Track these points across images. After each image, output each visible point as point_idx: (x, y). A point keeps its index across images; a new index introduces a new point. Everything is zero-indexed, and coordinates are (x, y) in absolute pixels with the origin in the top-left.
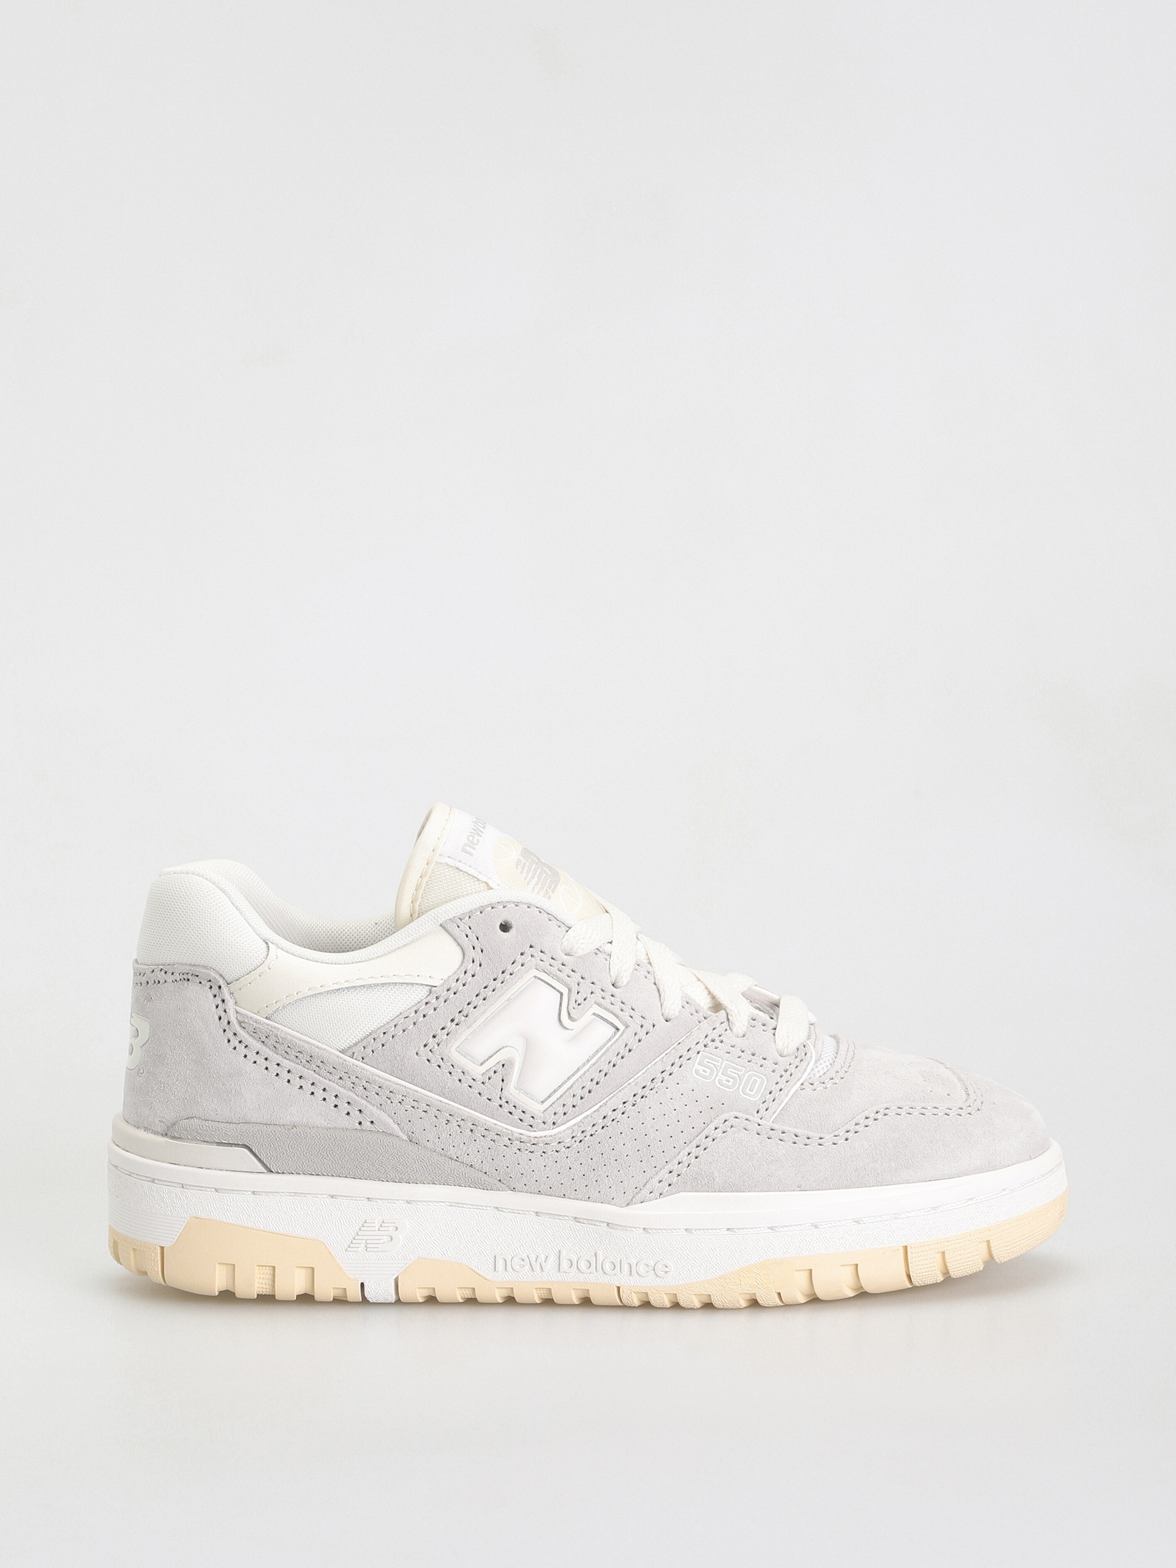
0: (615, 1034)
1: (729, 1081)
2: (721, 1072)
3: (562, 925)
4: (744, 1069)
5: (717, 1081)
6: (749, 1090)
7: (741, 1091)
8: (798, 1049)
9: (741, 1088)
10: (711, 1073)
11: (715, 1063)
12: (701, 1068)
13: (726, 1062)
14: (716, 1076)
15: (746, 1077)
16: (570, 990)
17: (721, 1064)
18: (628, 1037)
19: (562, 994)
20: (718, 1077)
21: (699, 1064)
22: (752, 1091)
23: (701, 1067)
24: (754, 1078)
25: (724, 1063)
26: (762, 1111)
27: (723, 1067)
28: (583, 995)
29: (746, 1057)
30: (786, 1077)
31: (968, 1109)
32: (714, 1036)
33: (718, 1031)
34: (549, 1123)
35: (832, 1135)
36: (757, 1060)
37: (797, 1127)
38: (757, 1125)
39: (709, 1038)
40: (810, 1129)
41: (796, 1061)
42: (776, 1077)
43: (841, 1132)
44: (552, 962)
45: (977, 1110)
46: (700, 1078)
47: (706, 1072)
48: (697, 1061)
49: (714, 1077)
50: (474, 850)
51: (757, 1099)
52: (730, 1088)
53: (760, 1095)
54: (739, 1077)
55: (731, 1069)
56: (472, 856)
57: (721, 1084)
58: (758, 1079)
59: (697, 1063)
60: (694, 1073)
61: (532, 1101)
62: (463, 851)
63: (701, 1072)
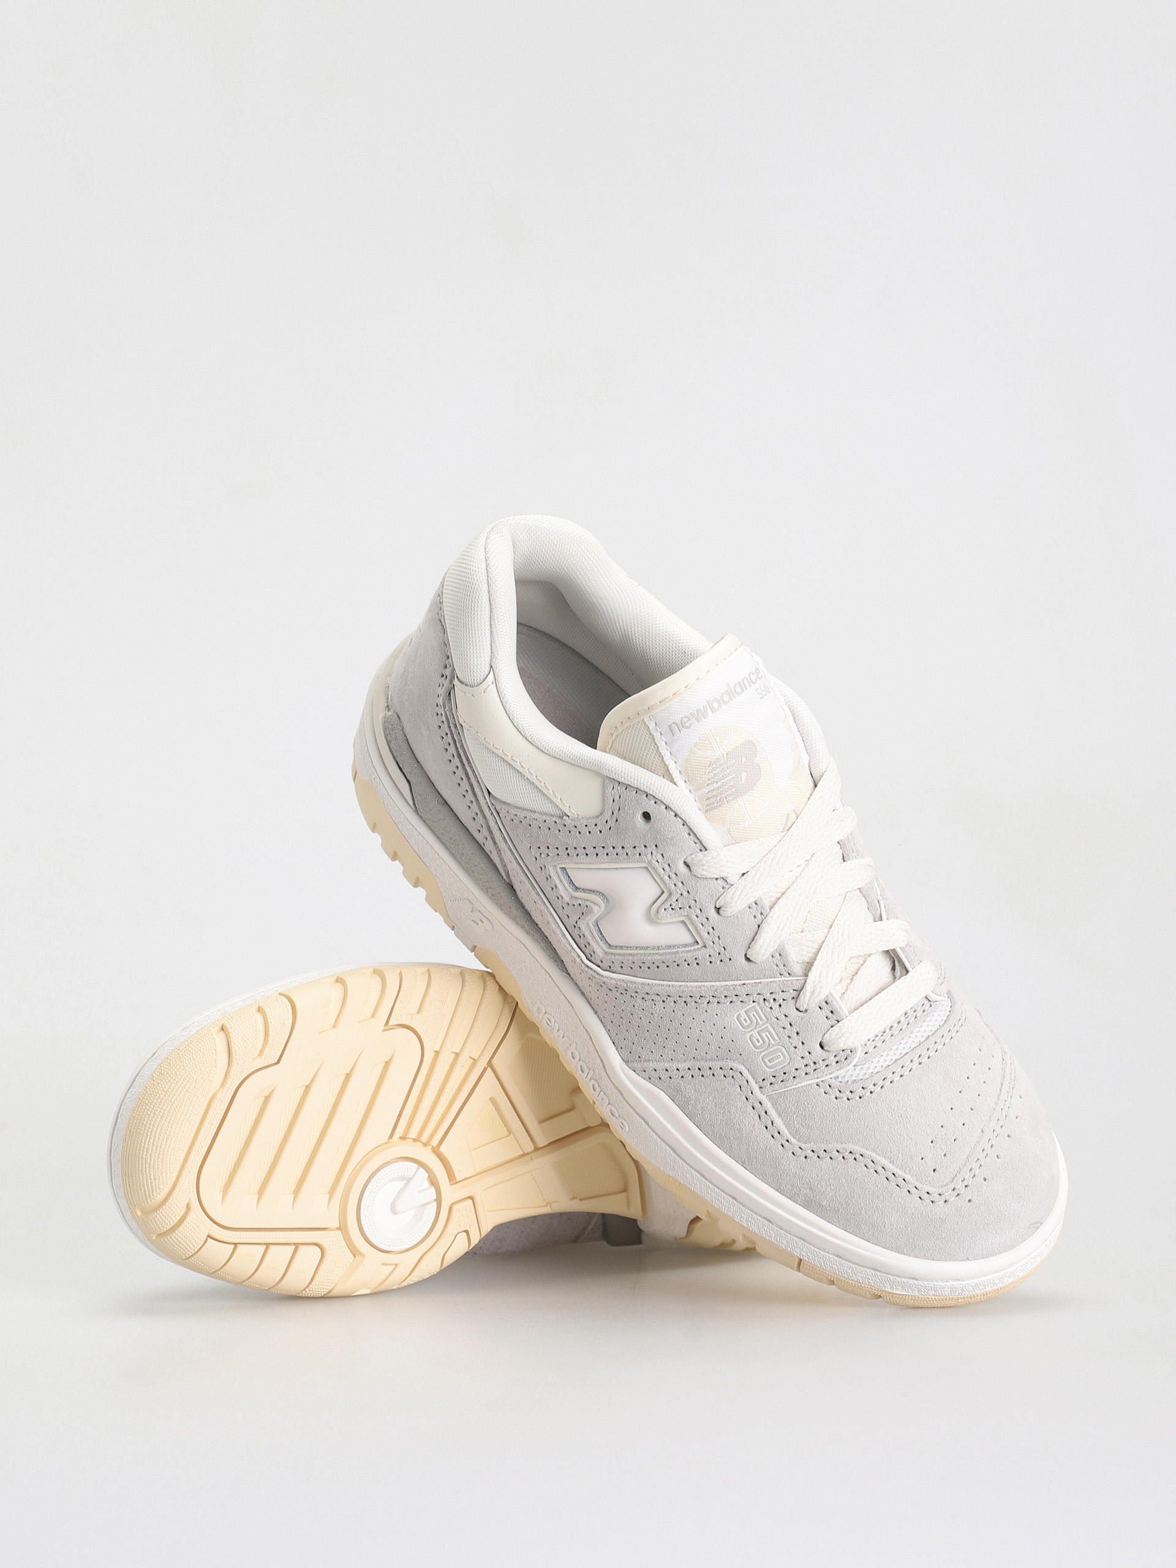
0: (694, 945)
1: (758, 1041)
2: (758, 1030)
3: (699, 843)
4: (779, 1041)
5: (748, 1035)
6: (769, 1060)
7: (761, 1055)
8: (844, 1050)
9: (763, 1054)
10: (748, 1026)
12: (744, 1015)
13: (768, 1024)
14: (751, 1031)
15: (775, 1048)
17: (763, 1024)
18: (702, 954)
19: (664, 893)
20: (753, 1032)
21: (745, 1012)
22: (770, 1062)
24: (780, 1054)
25: (766, 1025)
26: (767, 1083)
27: (763, 1027)
28: (680, 904)
29: (790, 1031)
30: (810, 1069)
31: (936, 1198)
32: (779, 997)
33: (784, 996)
34: (605, 965)
35: (800, 1144)
36: (796, 1041)
37: (780, 1115)
38: (750, 1092)
39: (774, 996)
40: (788, 1127)
41: (832, 1060)
42: (800, 1064)
43: (807, 1147)
44: (666, 867)
45: (943, 1202)
46: (738, 1023)
47: (746, 1021)
48: (747, 1008)
49: (750, 1030)
50: (680, 732)
51: (770, 1070)
52: (755, 1047)
53: (774, 1069)
54: (769, 1045)
55: (767, 1033)
56: (673, 736)
57: (750, 1039)
58: (782, 1057)
59: (745, 1009)
60: (736, 1016)
61: (601, 940)
62: (670, 727)
63: (742, 1019)
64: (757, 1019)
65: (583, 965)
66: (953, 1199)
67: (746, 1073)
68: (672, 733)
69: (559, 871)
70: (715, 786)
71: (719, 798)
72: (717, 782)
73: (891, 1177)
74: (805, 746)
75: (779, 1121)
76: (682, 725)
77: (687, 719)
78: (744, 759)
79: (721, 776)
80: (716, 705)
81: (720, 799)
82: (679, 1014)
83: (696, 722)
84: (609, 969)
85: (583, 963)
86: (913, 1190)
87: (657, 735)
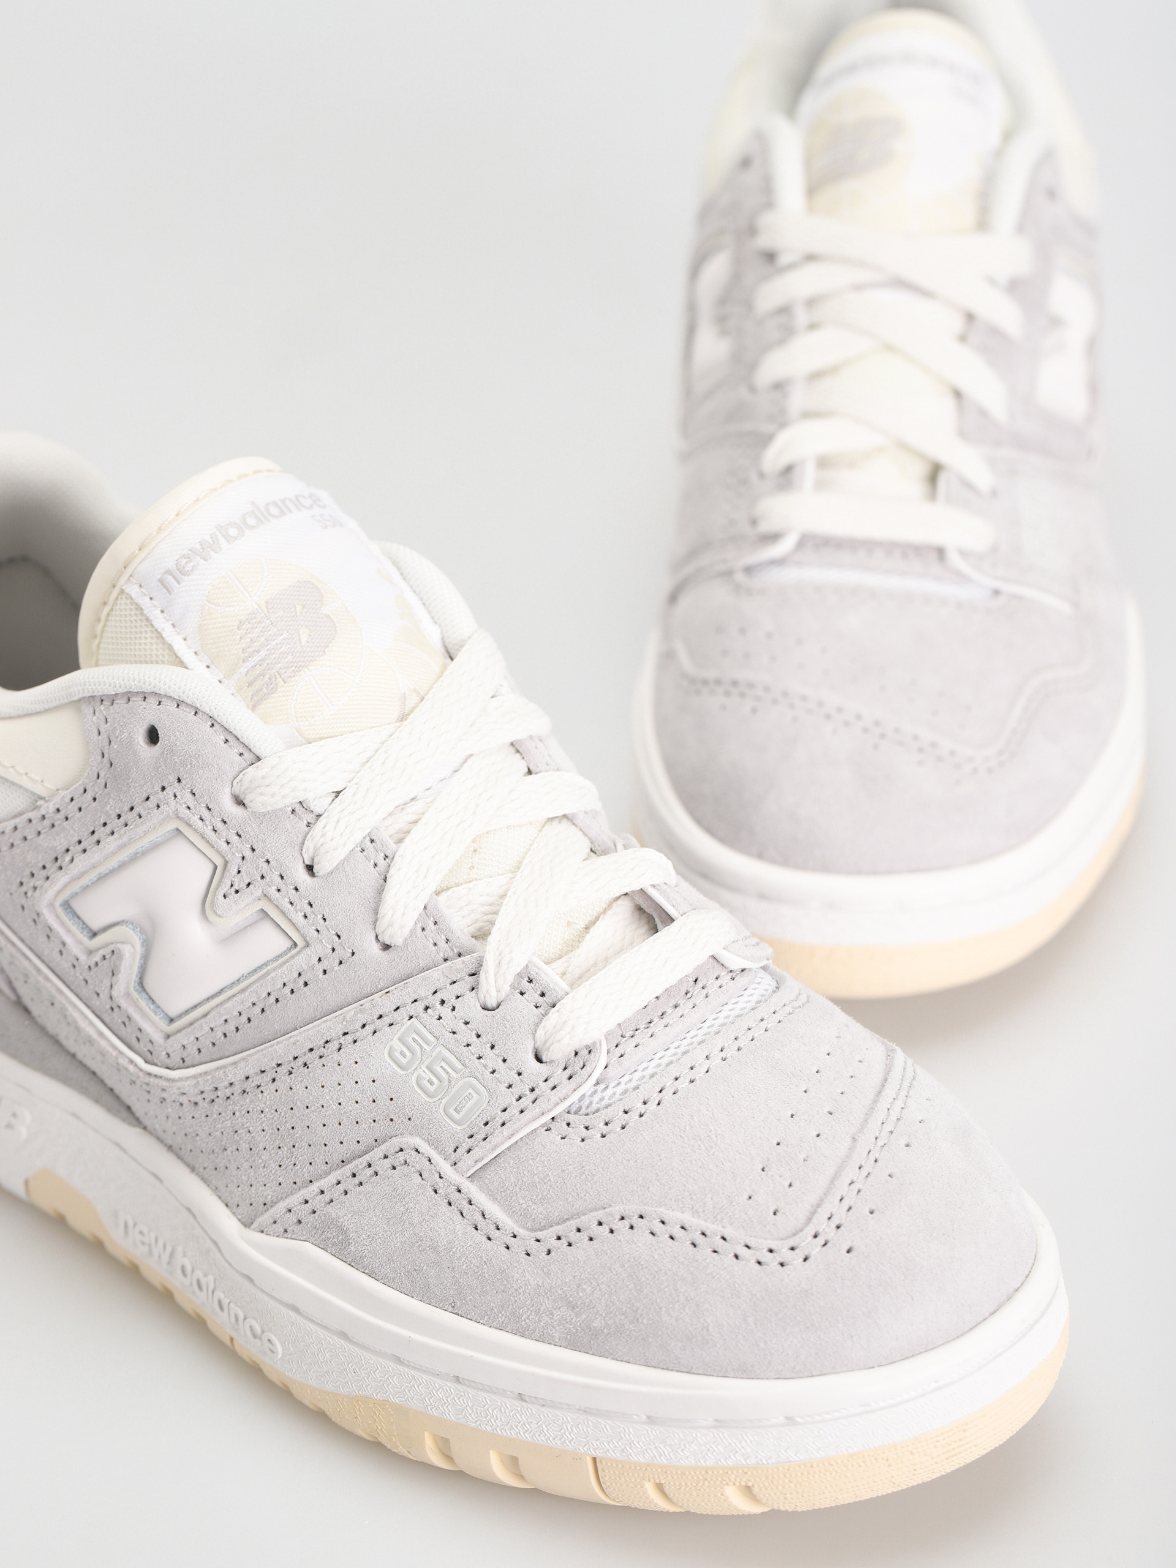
0: (290, 949)
1: (431, 1083)
2: (426, 1063)
3: (247, 752)
4: (464, 1070)
5: (414, 1078)
6: (455, 1110)
7: (442, 1106)
8: (576, 1054)
9: (444, 1101)
10: (410, 1063)
11: (423, 1044)
12: (399, 1046)
14: (416, 1069)
15: (460, 1083)
16: (226, 863)
17: (432, 1051)
18: (306, 962)
19: (216, 867)
20: (420, 1071)
21: (400, 1039)
22: (458, 1112)
23: (401, 1045)
24: (470, 1091)
25: (438, 1050)
26: (461, 1151)
27: (434, 1054)
28: (245, 878)
29: (479, 1047)
30: (526, 1102)
31: (785, 1254)
32: (448, 994)
33: (457, 989)
34: (176, 1059)
35: (534, 1235)
36: (492, 1059)
37: (495, 1199)
38: (437, 1175)
39: (439, 996)
40: (510, 1211)
41: (560, 1076)
42: (509, 1098)
43: (548, 1235)
44: (205, 813)
45: (802, 1260)
46: (392, 1063)
47: (405, 1056)
48: (400, 1032)
49: (414, 1068)
50: (179, 583)
51: (462, 1127)
52: (430, 1096)
53: (469, 1123)
54: (450, 1082)
55: (443, 1064)
56: (170, 593)
57: (418, 1085)
58: (475, 1095)
59: (397, 1036)
60: (386, 1052)
61: (156, 1014)
62: (161, 581)
63: (397, 1054)
64: (420, 1045)
65: (141, 1074)
66: (817, 1250)
67: (424, 1147)
68: (167, 590)
69: (60, 910)
70: (256, 658)
71: (267, 676)
72: (258, 652)
73: (700, 1239)
74: (430, 613)
75: (495, 1210)
76: (179, 572)
77: (184, 561)
78: (299, 608)
79: (263, 639)
80: (233, 532)
81: (270, 679)
82: (299, 1088)
83: (202, 562)
84: (184, 1064)
85: (141, 1070)
86: (742, 1252)
87: (144, 602)
